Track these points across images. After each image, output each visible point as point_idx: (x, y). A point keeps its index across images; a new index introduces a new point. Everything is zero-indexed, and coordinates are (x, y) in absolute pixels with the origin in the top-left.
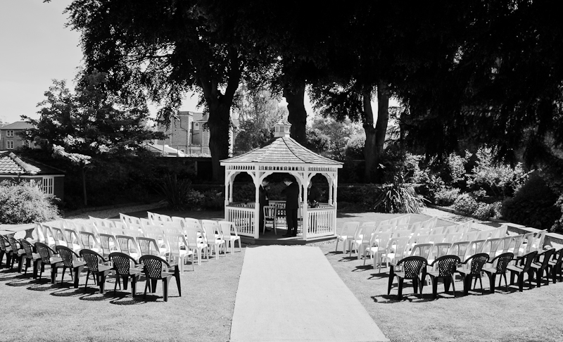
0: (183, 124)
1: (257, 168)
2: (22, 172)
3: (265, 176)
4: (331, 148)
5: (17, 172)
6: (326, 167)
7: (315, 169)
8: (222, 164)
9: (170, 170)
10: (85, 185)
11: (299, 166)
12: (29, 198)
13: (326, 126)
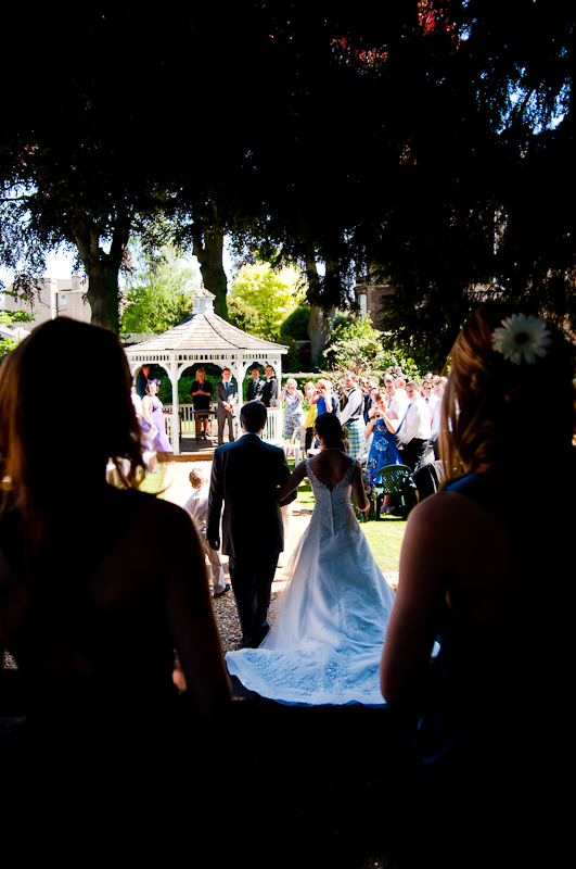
0: (43, 296)
1: (172, 357)
3: (183, 368)
4: (260, 325)
6: (267, 353)
7: (250, 356)
11: (229, 352)
13: (251, 294)
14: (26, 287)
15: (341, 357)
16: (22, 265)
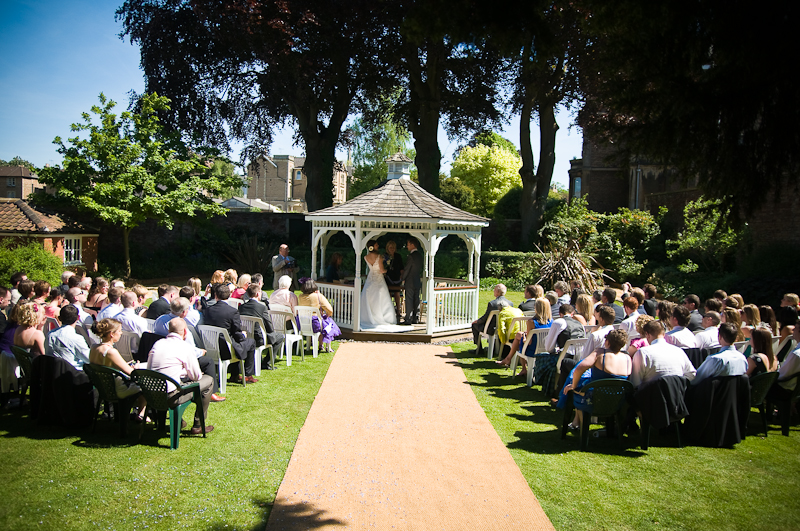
0: (281, 171)
1: (358, 224)
2: (33, 229)
4: (476, 204)
5: (25, 229)
6: (465, 224)
7: (446, 227)
8: (307, 218)
9: (252, 230)
10: (127, 248)
11: (421, 222)
12: (40, 266)
13: (470, 174)
15: (552, 237)
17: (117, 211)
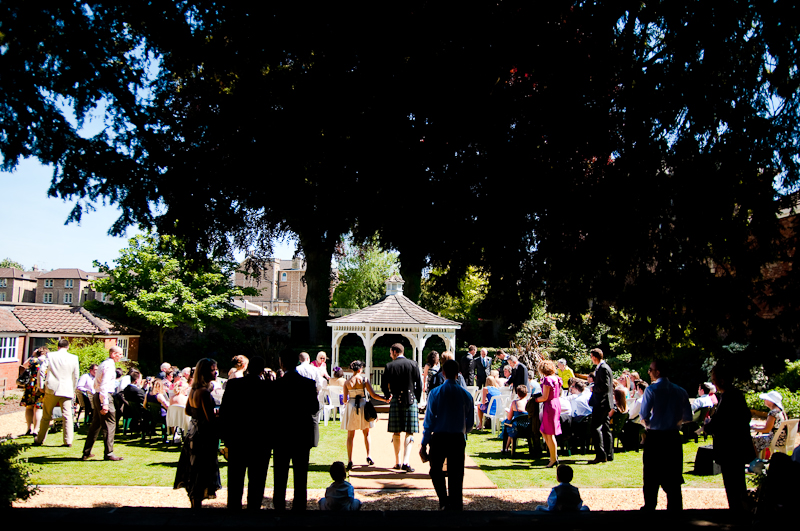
0: (268, 273)
1: (368, 329)
2: (97, 331)
3: (376, 337)
5: (91, 331)
6: (443, 327)
7: (430, 330)
8: (329, 325)
9: (258, 331)
10: (161, 347)
11: (412, 326)
14: (255, 267)
16: (253, 248)
17: (160, 313)
